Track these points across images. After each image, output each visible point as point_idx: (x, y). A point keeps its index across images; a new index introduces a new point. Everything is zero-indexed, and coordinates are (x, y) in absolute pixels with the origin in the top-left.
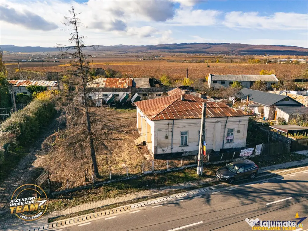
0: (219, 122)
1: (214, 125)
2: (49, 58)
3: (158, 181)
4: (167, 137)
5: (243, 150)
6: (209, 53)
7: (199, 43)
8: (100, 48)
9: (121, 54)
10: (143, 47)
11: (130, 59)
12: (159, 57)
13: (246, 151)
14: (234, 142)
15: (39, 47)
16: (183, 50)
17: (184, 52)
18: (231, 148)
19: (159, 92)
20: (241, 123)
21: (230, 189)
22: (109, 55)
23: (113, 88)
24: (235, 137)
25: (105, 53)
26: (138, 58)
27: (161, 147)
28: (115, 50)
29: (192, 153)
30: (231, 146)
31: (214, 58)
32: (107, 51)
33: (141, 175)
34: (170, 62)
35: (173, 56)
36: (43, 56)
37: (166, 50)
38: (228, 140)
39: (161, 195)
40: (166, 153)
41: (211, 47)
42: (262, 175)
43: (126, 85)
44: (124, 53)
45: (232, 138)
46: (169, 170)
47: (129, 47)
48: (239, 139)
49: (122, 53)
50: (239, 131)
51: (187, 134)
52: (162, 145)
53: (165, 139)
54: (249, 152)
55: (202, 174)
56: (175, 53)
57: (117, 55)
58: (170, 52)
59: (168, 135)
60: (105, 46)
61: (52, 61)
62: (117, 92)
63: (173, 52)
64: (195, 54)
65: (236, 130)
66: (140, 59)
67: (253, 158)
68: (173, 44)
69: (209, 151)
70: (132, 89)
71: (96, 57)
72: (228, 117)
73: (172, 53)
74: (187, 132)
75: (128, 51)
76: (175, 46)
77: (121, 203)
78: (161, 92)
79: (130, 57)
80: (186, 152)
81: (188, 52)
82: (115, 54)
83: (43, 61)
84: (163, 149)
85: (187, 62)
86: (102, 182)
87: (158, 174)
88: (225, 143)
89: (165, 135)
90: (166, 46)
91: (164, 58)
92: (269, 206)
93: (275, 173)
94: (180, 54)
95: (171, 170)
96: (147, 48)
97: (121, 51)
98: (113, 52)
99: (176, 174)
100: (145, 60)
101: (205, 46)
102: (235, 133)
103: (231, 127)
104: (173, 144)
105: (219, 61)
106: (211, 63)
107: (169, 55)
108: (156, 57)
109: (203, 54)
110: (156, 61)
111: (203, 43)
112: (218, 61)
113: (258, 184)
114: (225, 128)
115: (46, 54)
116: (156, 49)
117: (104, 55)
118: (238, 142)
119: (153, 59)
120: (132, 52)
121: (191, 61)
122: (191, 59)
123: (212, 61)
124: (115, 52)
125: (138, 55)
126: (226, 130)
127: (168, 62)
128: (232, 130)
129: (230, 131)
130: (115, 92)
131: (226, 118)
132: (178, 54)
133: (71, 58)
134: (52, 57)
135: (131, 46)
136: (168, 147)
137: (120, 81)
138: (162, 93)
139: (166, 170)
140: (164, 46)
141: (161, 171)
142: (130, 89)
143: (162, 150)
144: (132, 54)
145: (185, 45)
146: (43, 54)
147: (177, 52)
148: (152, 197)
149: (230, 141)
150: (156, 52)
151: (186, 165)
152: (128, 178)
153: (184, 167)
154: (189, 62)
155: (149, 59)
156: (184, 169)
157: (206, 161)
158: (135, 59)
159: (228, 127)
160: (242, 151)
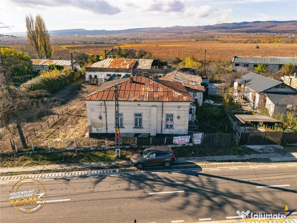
0: (155, 106)
1: (150, 109)
2: (110, 40)
3: (75, 157)
4: (100, 118)
5: (176, 137)
6: (272, 32)
7: (262, 22)
8: (157, 29)
9: (176, 35)
10: (199, 27)
11: (183, 40)
12: (214, 37)
13: (180, 138)
14: (174, 128)
15: (104, 30)
16: (242, 30)
17: (242, 32)
18: (170, 133)
19: (159, 74)
20: (181, 109)
21: (132, 174)
22: (164, 36)
23: (115, 68)
24: (174, 124)
25: (161, 34)
26: (191, 39)
27: (95, 127)
28: (170, 32)
29: (128, 135)
30: (171, 132)
31: (272, 38)
32: (162, 33)
33: (63, 150)
34: (223, 43)
35: (229, 36)
36: (105, 39)
37: (224, 30)
38: (167, 126)
39: (64, 171)
40: (101, 132)
41: (276, 25)
42: (182, 165)
43: (128, 67)
44: (179, 34)
45: (172, 124)
46: (92, 149)
47: (184, 28)
48: (180, 125)
49: (178, 34)
50: (179, 117)
51: (122, 116)
52: (96, 124)
53: (99, 119)
54: (184, 139)
55: (120, 156)
56: (233, 33)
57: (172, 36)
58: (227, 32)
59: (101, 116)
60: (162, 28)
61: (111, 43)
62: (119, 72)
63: (231, 32)
64: (255, 34)
65: (175, 116)
66: (193, 40)
67: (191, 146)
68: (232, 23)
69: (146, 134)
70: (133, 70)
71: (151, 39)
72: (163, 102)
73: (229, 33)
74: (122, 114)
75: (184, 32)
76: (234, 25)
77: (25, 172)
78: (161, 73)
79: (184, 38)
80: (122, 134)
81: (247, 32)
82: (170, 35)
83: (103, 43)
84: (98, 128)
85: (241, 43)
86: (24, 152)
87: (79, 151)
88: (164, 129)
89: (98, 115)
90: (224, 25)
91: (218, 39)
92: (151, 196)
93: (198, 164)
94: (239, 33)
95: (94, 149)
96: (203, 29)
97: (176, 33)
98: (168, 33)
99: (97, 153)
100: (197, 40)
101: (269, 25)
102: (175, 119)
103: (170, 112)
104: (107, 125)
105: (278, 41)
106: (268, 43)
107: (225, 35)
108: (211, 37)
109: (265, 34)
110: (209, 41)
111: (267, 21)
112: (276, 41)
113: (167, 173)
114: (163, 113)
115: (108, 37)
116: (212, 29)
117: (160, 36)
118: (179, 129)
119: (206, 40)
120: (186, 33)
121: (246, 41)
122: (246, 40)
123: (270, 41)
124: (170, 34)
125: (192, 36)
126: (164, 115)
127: (220, 43)
128: (172, 115)
129: (169, 117)
130: (118, 72)
131: (162, 102)
132: (236, 34)
133: (128, 40)
134: (112, 40)
135: (187, 27)
136: (103, 127)
137: (125, 62)
138: (163, 74)
139: (89, 148)
140: (222, 26)
141: (84, 149)
142: (131, 70)
143: (96, 129)
144: (187, 35)
145: (246, 24)
146: (106, 37)
147: (235, 32)
148: (54, 171)
149: (169, 127)
150: (212, 33)
151: (111, 146)
152: (50, 152)
153: (109, 147)
154: (243, 43)
155: (202, 40)
156: (108, 150)
157: (134, 144)
158: (188, 40)
159: (166, 112)
160: (174, 138)
